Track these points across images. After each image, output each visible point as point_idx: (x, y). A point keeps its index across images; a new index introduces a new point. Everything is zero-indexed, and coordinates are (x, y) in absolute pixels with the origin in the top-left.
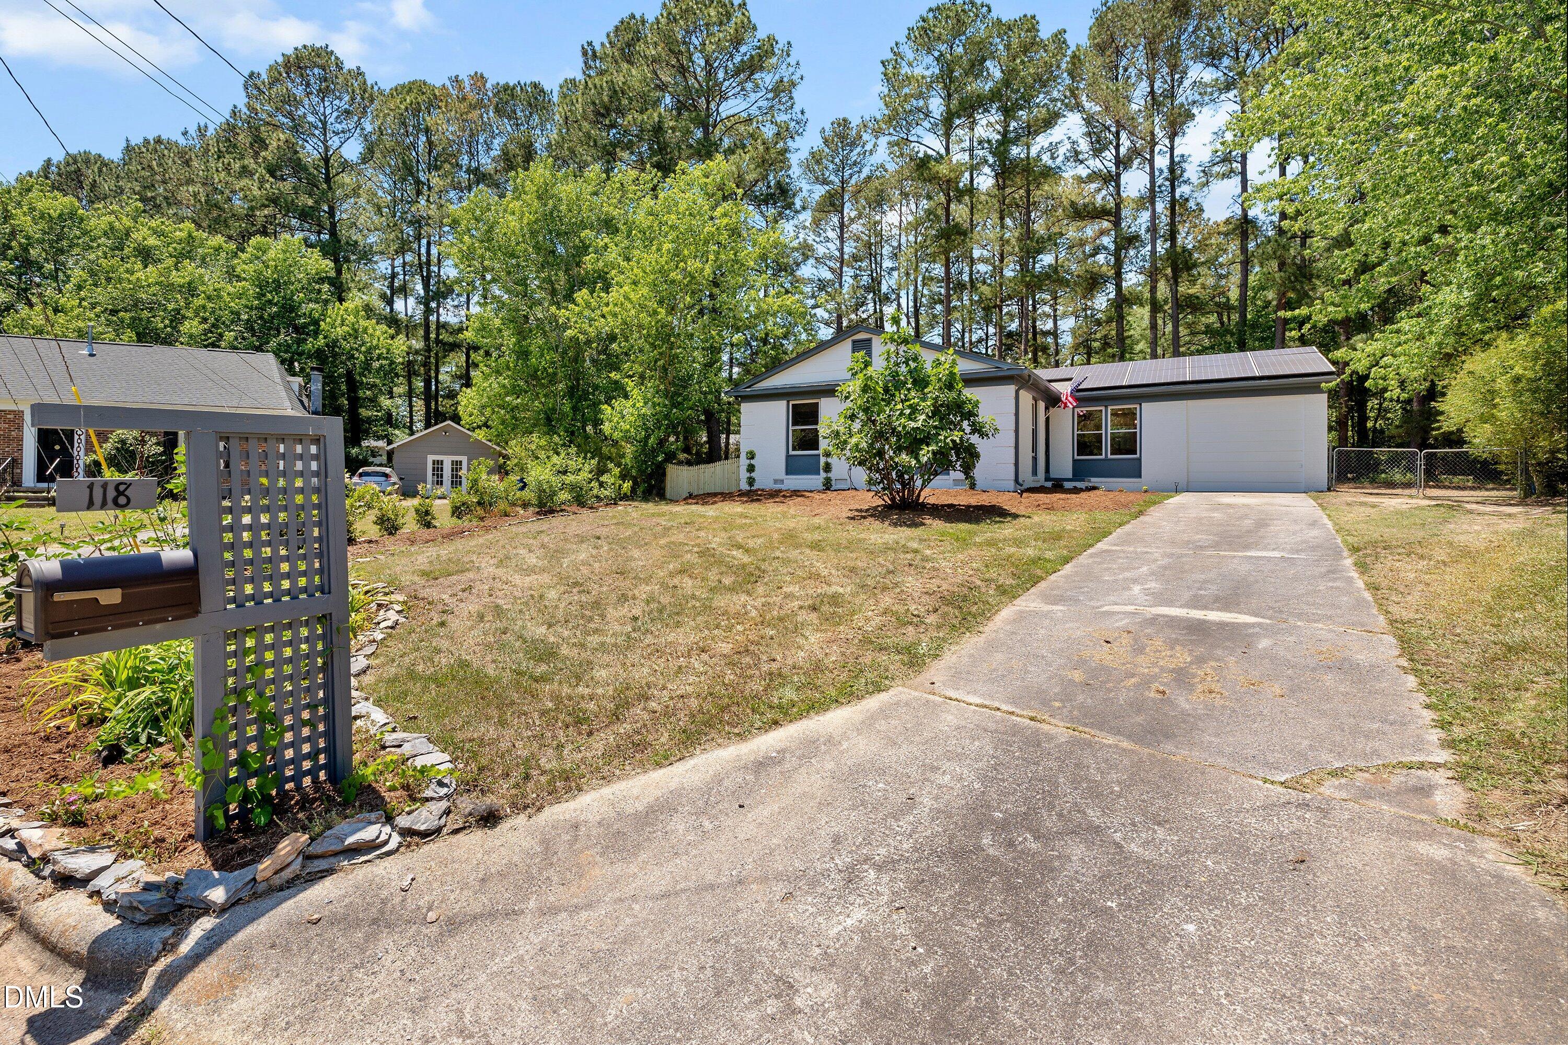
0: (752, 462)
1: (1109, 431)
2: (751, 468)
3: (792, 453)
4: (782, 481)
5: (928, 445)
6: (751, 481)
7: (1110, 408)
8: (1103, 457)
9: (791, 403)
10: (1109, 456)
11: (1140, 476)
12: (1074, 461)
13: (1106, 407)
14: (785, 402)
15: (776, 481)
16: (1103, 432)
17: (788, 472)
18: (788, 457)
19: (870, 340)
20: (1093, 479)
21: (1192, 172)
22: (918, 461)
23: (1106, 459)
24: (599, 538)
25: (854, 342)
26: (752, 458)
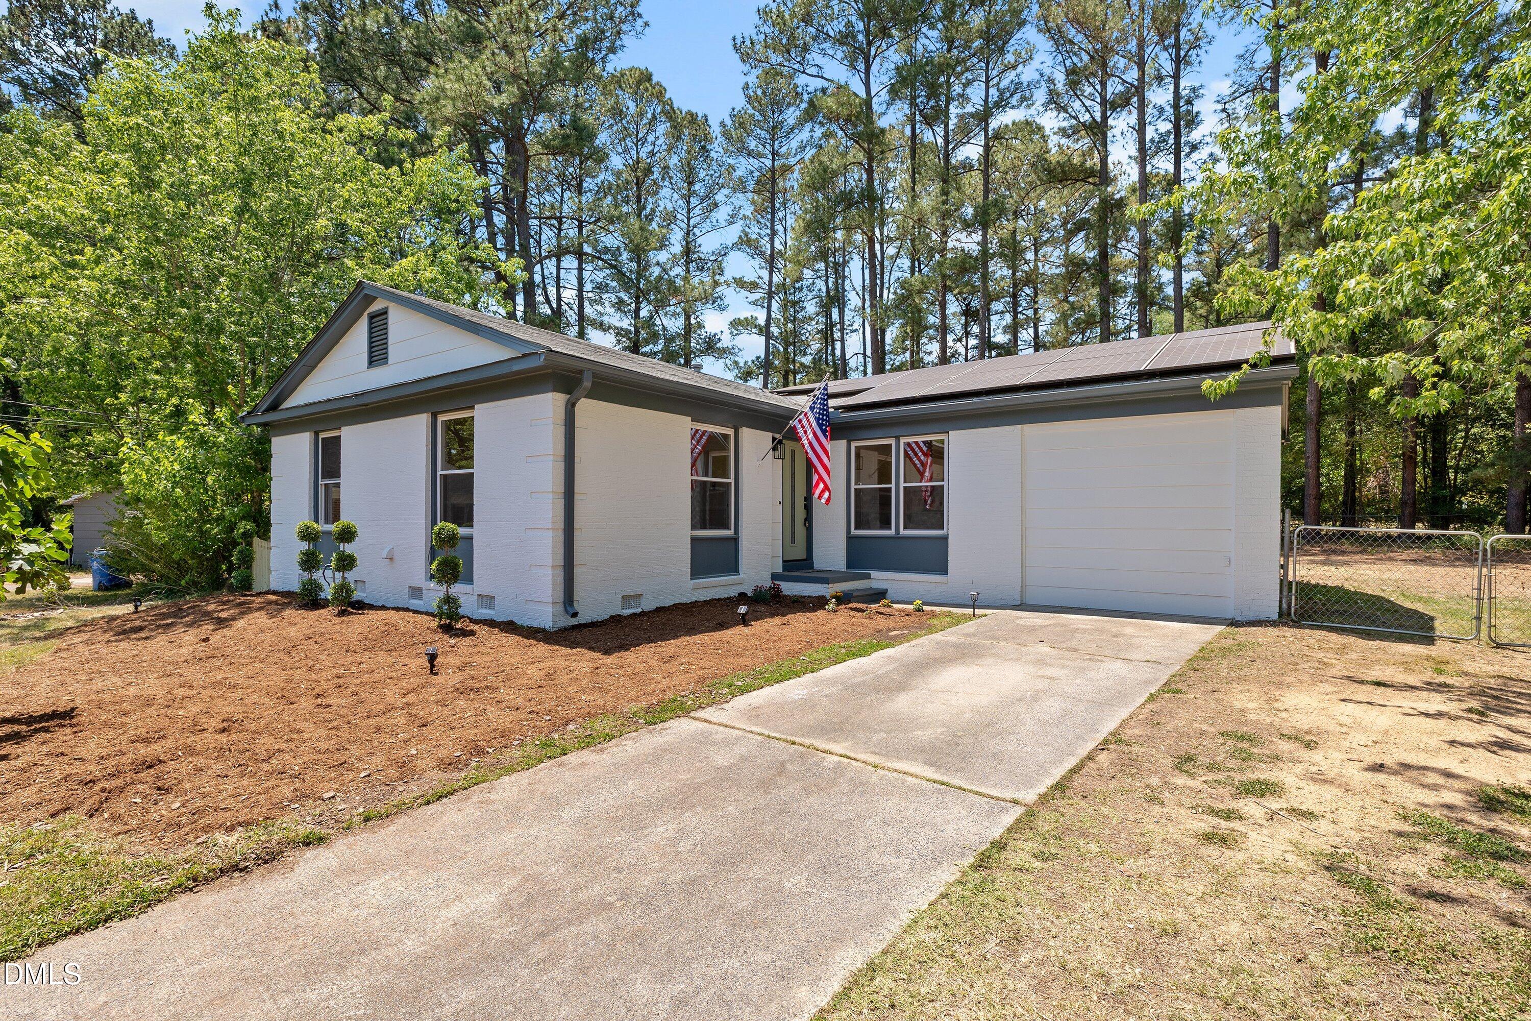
1: (902, 485)
7: (903, 441)
8: (892, 532)
9: (321, 436)
10: (903, 532)
11: (944, 571)
12: (850, 539)
13: (897, 438)
14: (311, 435)
16: (893, 486)
19: (387, 312)
20: (874, 574)
23: (897, 538)
25: (371, 318)
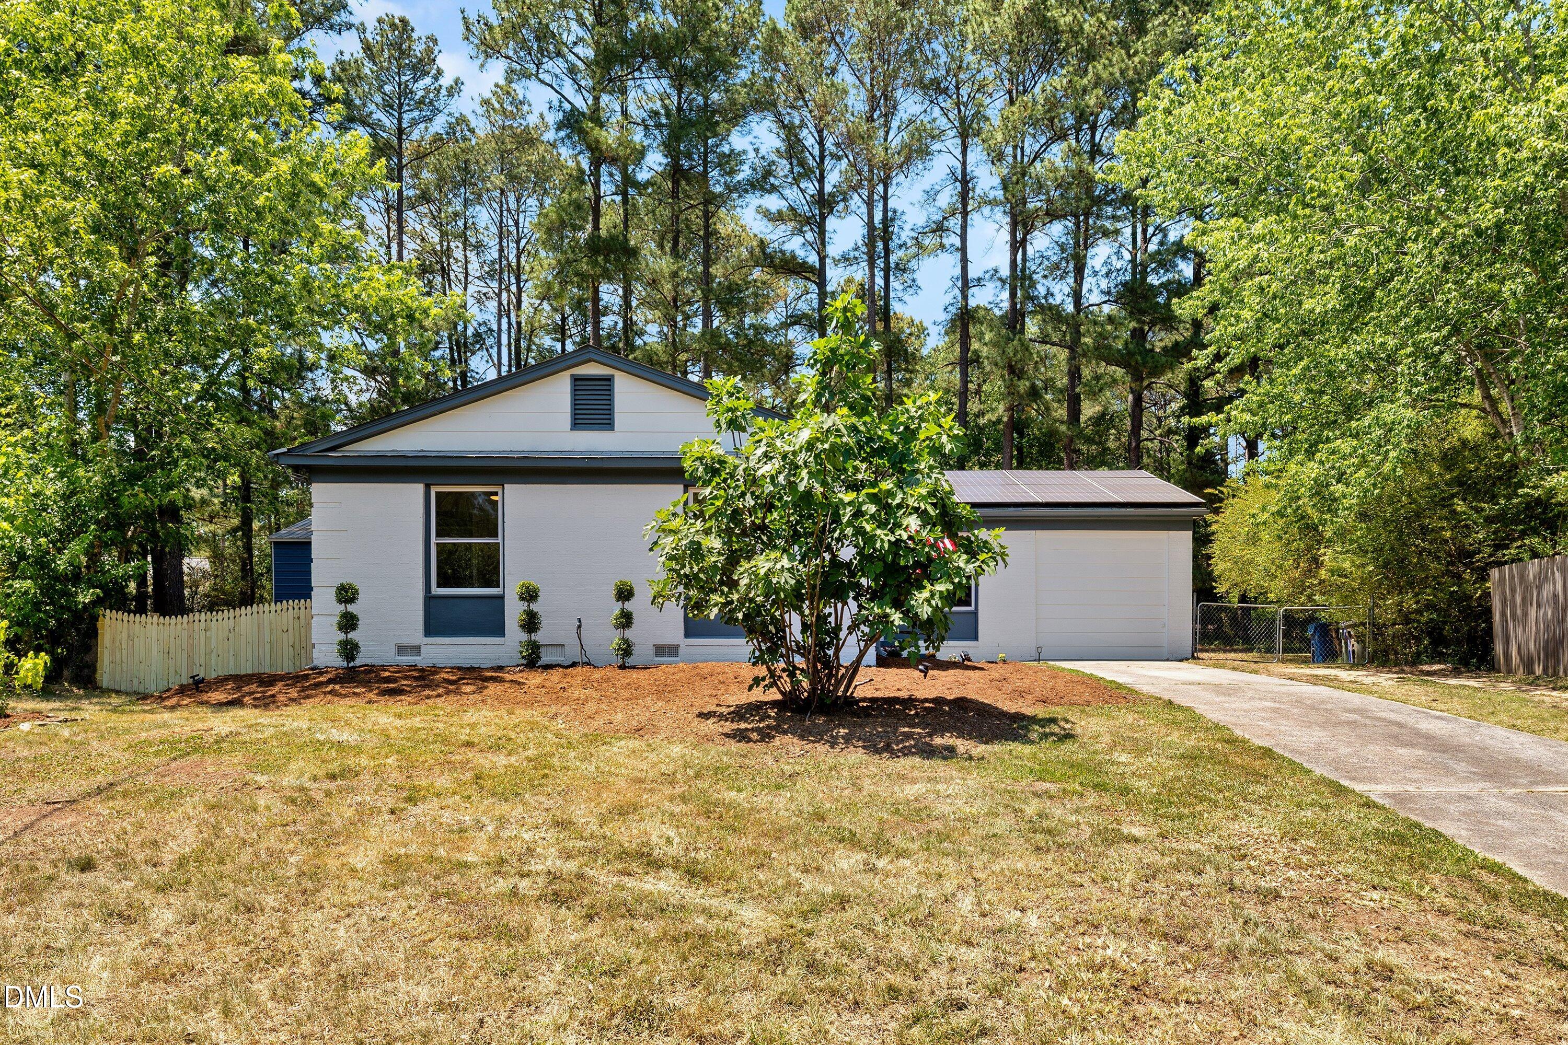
0: (351, 608)
2: (349, 622)
3: (437, 591)
4: (416, 650)
5: (933, 581)
6: (349, 650)
9: (434, 490)
11: (975, 638)
14: (420, 487)
15: (402, 649)
17: (429, 631)
18: (429, 599)
19: (609, 379)
21: (904, 233)
22: (907, 613)
24: (87, 865)
25: (576, 379)
26: (352, 600)
